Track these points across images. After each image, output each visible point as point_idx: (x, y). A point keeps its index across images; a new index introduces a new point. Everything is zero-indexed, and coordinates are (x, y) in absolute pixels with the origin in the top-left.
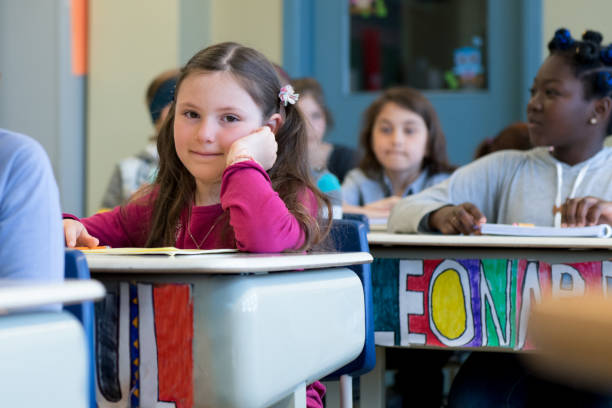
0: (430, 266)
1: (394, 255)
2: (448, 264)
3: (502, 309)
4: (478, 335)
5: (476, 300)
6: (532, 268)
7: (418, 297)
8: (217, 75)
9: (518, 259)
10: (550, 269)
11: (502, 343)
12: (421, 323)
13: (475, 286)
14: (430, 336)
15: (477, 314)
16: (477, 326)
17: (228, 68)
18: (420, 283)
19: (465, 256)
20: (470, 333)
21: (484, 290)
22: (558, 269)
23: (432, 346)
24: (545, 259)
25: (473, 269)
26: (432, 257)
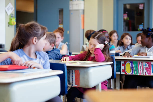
1: (120, 61)
2: (128, 62)
3: (136, 69)
4: (132, 73)
5: (132, 67)
6: (140, 63)
7: (124, 67)
9: (138, 61)
10: (143, 63)
11: (136, 74)
12: (124, 71)
13: (132, 65)
14: (125, 73)
15: (132, 70)
16: (132, 71)
18: (124, 65)
19: (130, 61)
20: (131, 72)
21: (133, 66)
24: (142, 62)
25: (132, 63)
26: (126, 61)
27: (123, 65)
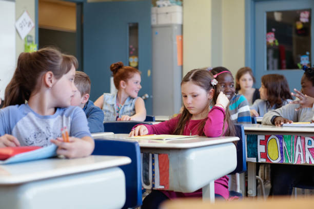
0: (267, 137)
1: (256, 134)
2: (273, 136)
3: (289, 151)
4: (282, 159)
5: (281, 148)
6: (299, 138)
7: (263, 147)
8: (188, 83)
9: (294, 135)
10: (304, 139)
11: (290, 162)
12: (264, 155)
13: (281, 144)
14: (267, 159)
15: (282, 153)
16: (282, 156)
17: (191, 80)
19: (277, 134)
20: (280, 158)
21: (284, 145)
22: (307, 139)
23: (267, 162)
24: (303, 135)
25: (280, 138)
26: (268, 134)
27: (263, 142)
